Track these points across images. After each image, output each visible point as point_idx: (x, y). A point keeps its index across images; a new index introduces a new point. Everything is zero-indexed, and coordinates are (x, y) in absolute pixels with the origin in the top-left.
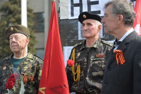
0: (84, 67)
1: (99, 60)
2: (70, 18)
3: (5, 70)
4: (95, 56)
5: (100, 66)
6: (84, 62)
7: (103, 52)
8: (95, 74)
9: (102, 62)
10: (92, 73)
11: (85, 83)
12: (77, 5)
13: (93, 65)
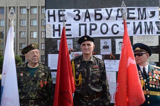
0: (85, 75)
1: (96, 70)
2: (53, 37)
3: (22, 76)
4: (92, 67)
5: (97, 75)
6: (85, 72)
7: (97, 64)
8: (94, 81)
9: (98, 72)
10: (93, 80)
11: (88, 89)
12: (57, 30)
13: (92, 74)
